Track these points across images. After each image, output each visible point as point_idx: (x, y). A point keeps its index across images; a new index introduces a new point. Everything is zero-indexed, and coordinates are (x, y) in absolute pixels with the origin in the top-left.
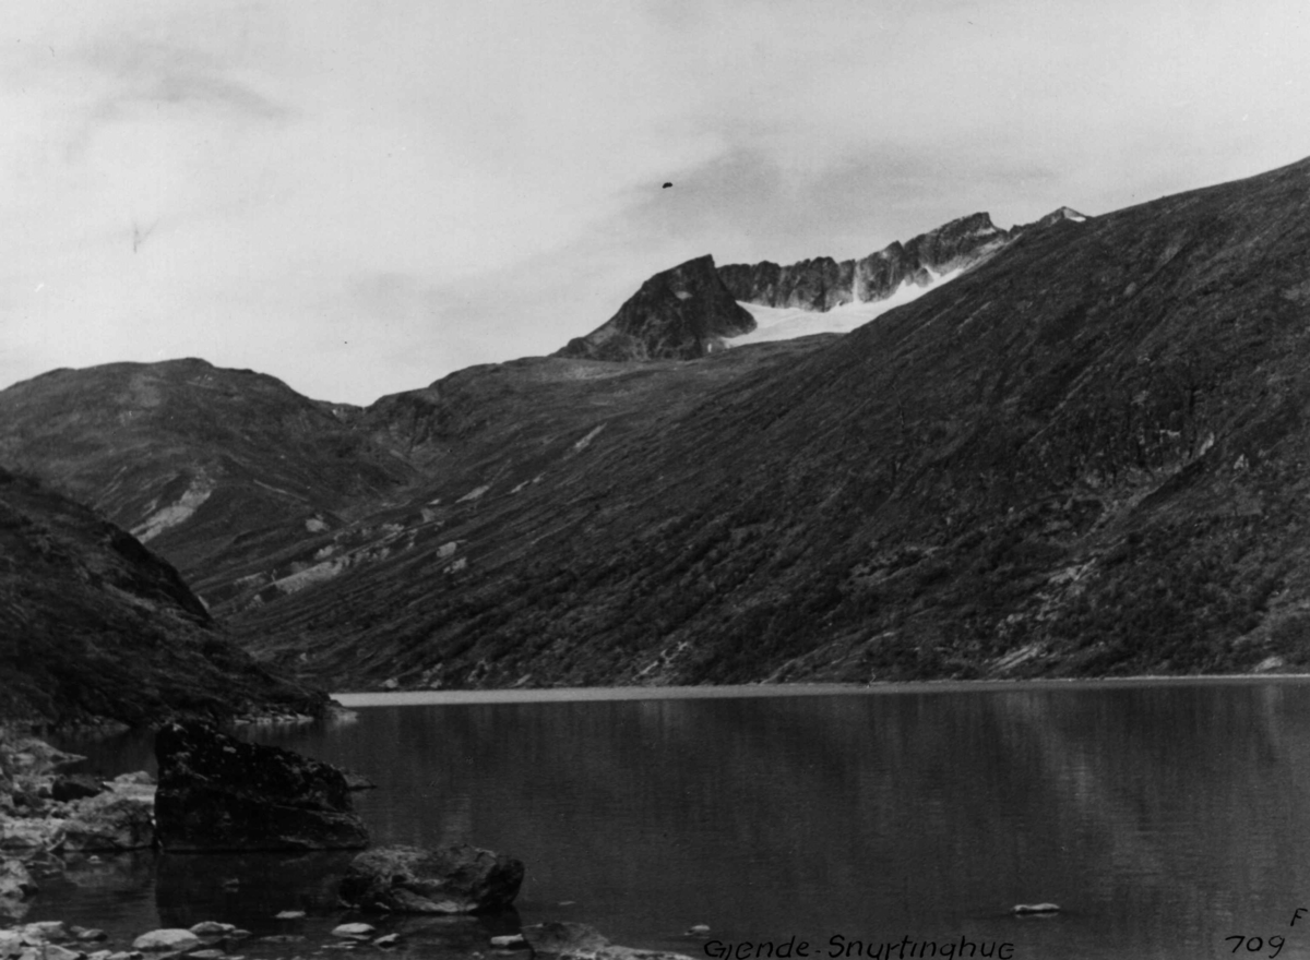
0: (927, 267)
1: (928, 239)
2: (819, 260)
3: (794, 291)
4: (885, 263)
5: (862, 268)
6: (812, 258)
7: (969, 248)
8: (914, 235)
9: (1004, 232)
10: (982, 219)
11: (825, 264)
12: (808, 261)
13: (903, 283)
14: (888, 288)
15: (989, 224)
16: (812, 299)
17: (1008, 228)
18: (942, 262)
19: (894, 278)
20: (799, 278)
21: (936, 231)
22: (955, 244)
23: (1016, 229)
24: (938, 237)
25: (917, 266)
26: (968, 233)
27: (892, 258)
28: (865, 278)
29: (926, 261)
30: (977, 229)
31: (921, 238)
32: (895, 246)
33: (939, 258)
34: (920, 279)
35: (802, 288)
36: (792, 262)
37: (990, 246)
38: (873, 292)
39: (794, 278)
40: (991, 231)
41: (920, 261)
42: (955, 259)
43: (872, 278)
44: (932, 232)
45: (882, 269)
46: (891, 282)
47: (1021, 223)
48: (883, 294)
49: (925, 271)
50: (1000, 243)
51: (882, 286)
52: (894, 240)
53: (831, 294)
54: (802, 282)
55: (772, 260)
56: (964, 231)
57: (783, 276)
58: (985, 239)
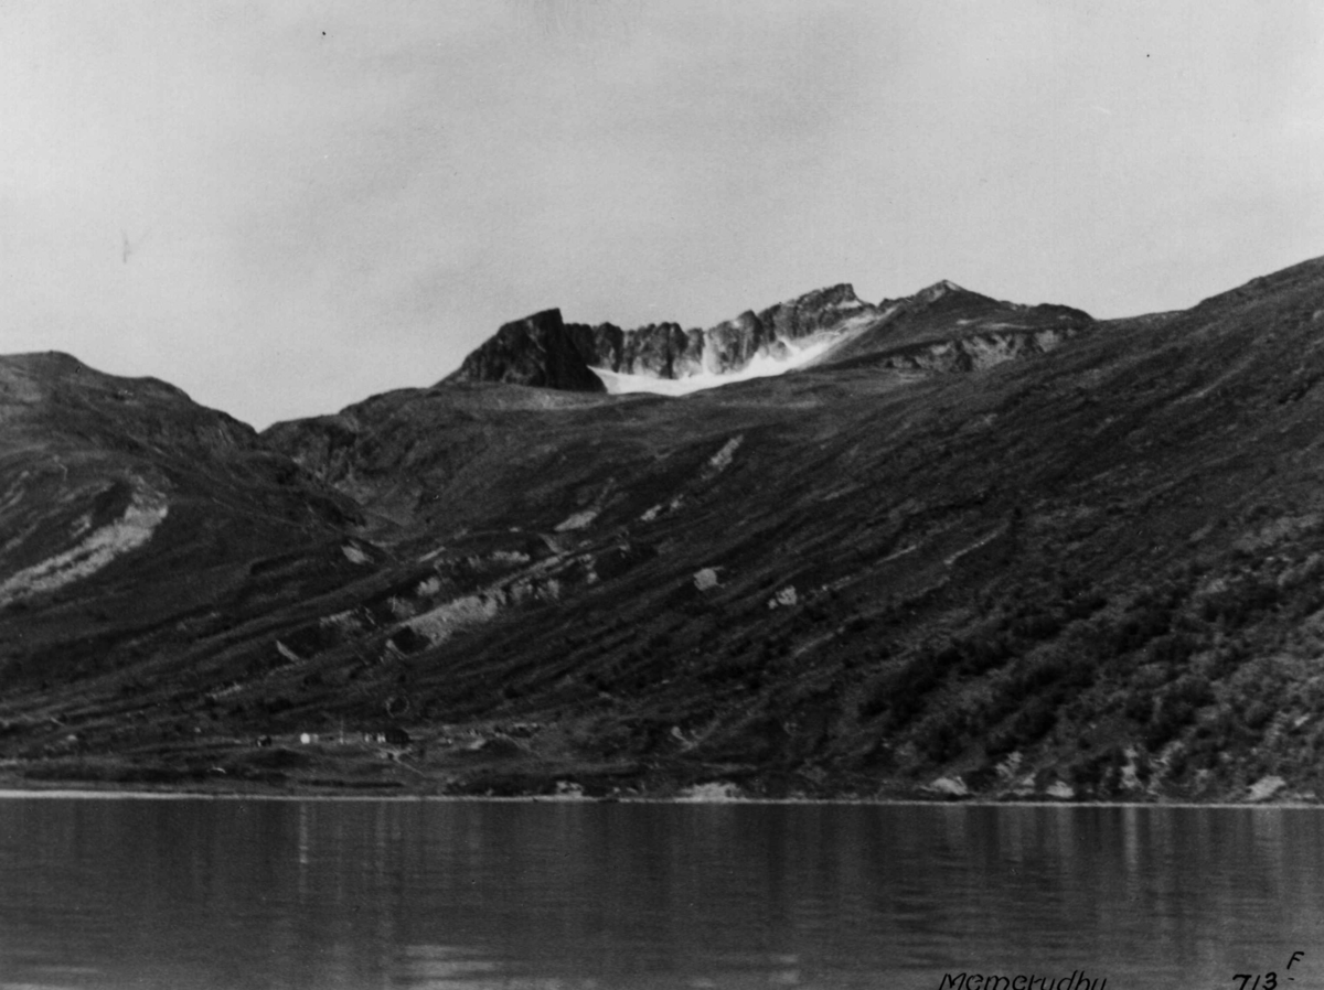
0: (785, 340)
1: (784, 311)
2: (666, 326)
3: (639, 359)
4: (738, 334)
5: (711, 337)
6: (658, 323)
7: (832, 321)
8: (769, 304)
9: (871, 306)
10: (843, 291)
11: (672, 330)
12: (652, 326)
13: (757, 355)
14: (742, 362)
15: (852, 297)
16: (659, 368)
17: (877, 302)
18: (802, 335)
19: (748, 350)
20: (643, 343)
21: (792, 301)
22: (815, 316)
23: (886, 303)
24: (796, 308)
25: (772, 338)
26: (830, 305)
27: (745, 328)
28: (715, 348)
29: (783, 333)
30: (840, 301)
31: (776, 308)
32: (749, 315)
33: (798, 331)
34: (779, 354)
35: (646, 355)
36: (635, 327)
37: (854, 321)
38: (725, 364)
39: (638, 343)
40: (855, 304)
41: (777, 333)
42: (817, 332)
43: (723, 349)
44: (789, 302)
45: (734, 340)
46: (744, 353)
47: (893, 296)
48: (736, 366)
49: (782, 345)
50: (867, 318)
51: (734, 358)
52: (747, 308)
53: (678, 364)
54: (647, 348)
55: (615, 322)
56: (825, 303)
57: (626, 340)
58: (850, 313)
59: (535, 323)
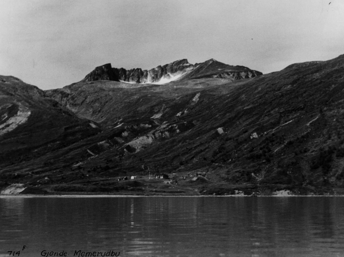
0: (169, 73)
1: (169, 66)
2: (138, 69)
3: (131, 78)
4: (157, 71)
5: (150, 73)
6: (136, 68)
7: (182, 69)
8: (165, 64)
9: (192, 65)
10: (185, 61)
11: (140, 70)
12: (134, 69)
13: (162, 78)
14: (158, 79)
15: (187, 63)
16: (136, 81)
17: (194, 64)
18: (174, 72)
19: (160, 76)
20: (132, 74)
21: (171, 63)
22: (178, 67)
23: (196, 64)
24: (172, 65)
25: (166, 73)
26: (181, 65)
27: (159, 70)
28: (151, 76)
29: (169, 72)
30: (184, 64)
31: (167, 65)
32: (160, 67)
33: (173, 71)
34: (168, 77)
35: (133, 77)
36: (130, 69)
37: (188, 69)
38: (154, 80)
39: (130, 74)
40: (188, 64)
41: (167, 72)
42: (178, 72)
43: (153, 76)
44: (170, 63)
45: (156, 73)
46: (159, 77)
47: (198, 63)
48: (157, 80)
49: (169, 75)
50: (192, 68)
51: (156, 78)
52: (159, 65)
53: (141, 79)
54: (133, 75)
55: (124, 68)
56: (180, 64)
57: (127, 73)
58: (187, 67)
59: (105, 67)
